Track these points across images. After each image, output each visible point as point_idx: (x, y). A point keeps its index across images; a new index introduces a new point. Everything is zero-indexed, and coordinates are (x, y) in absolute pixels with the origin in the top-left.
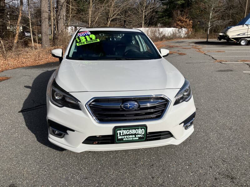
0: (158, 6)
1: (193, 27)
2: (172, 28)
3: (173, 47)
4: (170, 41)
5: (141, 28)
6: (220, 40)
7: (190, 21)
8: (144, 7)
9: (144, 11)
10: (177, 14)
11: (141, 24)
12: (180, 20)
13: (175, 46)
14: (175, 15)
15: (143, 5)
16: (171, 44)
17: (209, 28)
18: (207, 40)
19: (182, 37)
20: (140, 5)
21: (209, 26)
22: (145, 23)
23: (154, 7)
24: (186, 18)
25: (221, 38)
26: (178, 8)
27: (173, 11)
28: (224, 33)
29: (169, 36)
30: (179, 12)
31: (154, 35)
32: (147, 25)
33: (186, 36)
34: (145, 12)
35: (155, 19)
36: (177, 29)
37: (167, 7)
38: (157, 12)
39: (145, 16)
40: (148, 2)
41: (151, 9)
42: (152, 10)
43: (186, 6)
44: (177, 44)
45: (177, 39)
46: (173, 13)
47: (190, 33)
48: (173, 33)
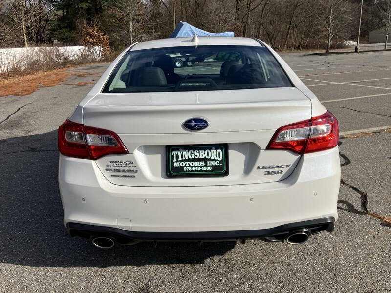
0: (47, 11)
1: (112, 44)
2: (79, 46)
3: (84, 75)
4: (79, 67)
5: (23, 47)
7: (104, 35)
8: (22, 12)
9: (23, 19)
10: (82, 24)
11: (22, 41)
12: (89, 34)
13: (87, 74)
14: (80, 27)
15: (19, 9)
16: (81, 71)
19: (97, 60)
20: (13, 9)
22: (30, 39)
23: (40, 13)
24: (98, 31)
26: (82, 15)
27: (74, 19)
29: (76, 59)
30: (85, 21)
31: (49, 58)
32: (35, 42)
33: (102, 58)
34: (25, 20)
35: (47, 32)
36: (87, 48)
37: (64, 12)
38: (47, 20)
39: (28, 28)
40: (28, 4)
41: (35, 15)
42: (38, 17)
43: (94, 12)
44: (91, 71)
45: (89, 64)
46: (75, 23)
47: (108, 53)
48: (82, 54)
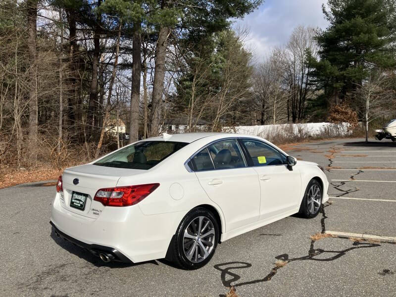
6: (380, 139)
7: (352, 111)
9: (275, 102)
12: (337, 111)
17: (367, 123)
18: (367, 140)
21: (367, 119)
24: (347, 108)
25: (380, 136)
28: (384, 129)
36: (333, 125)
45: (330, 139)
48: (325, 129)
